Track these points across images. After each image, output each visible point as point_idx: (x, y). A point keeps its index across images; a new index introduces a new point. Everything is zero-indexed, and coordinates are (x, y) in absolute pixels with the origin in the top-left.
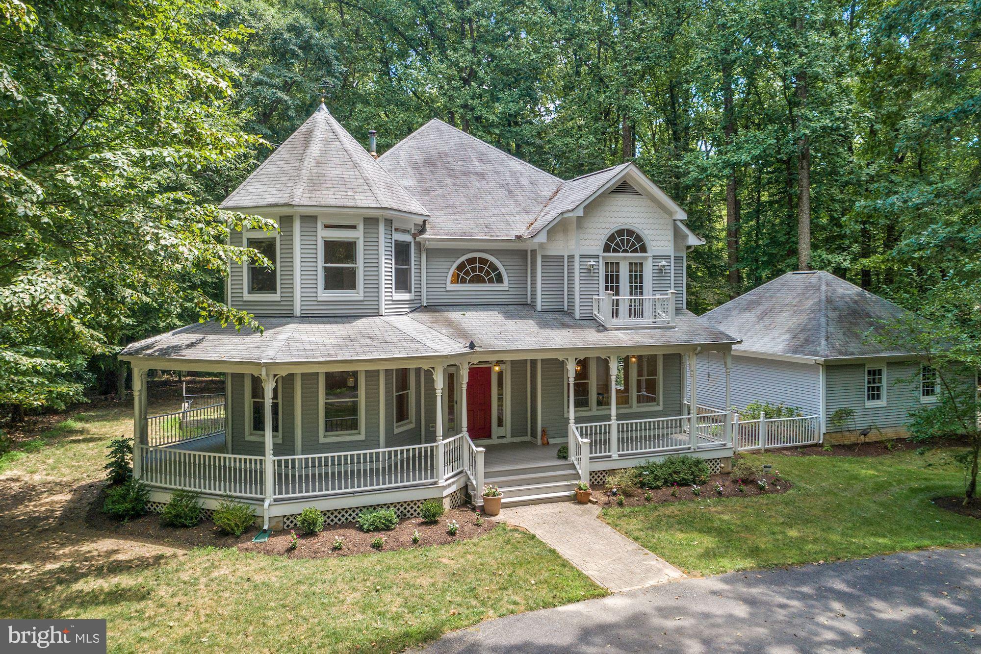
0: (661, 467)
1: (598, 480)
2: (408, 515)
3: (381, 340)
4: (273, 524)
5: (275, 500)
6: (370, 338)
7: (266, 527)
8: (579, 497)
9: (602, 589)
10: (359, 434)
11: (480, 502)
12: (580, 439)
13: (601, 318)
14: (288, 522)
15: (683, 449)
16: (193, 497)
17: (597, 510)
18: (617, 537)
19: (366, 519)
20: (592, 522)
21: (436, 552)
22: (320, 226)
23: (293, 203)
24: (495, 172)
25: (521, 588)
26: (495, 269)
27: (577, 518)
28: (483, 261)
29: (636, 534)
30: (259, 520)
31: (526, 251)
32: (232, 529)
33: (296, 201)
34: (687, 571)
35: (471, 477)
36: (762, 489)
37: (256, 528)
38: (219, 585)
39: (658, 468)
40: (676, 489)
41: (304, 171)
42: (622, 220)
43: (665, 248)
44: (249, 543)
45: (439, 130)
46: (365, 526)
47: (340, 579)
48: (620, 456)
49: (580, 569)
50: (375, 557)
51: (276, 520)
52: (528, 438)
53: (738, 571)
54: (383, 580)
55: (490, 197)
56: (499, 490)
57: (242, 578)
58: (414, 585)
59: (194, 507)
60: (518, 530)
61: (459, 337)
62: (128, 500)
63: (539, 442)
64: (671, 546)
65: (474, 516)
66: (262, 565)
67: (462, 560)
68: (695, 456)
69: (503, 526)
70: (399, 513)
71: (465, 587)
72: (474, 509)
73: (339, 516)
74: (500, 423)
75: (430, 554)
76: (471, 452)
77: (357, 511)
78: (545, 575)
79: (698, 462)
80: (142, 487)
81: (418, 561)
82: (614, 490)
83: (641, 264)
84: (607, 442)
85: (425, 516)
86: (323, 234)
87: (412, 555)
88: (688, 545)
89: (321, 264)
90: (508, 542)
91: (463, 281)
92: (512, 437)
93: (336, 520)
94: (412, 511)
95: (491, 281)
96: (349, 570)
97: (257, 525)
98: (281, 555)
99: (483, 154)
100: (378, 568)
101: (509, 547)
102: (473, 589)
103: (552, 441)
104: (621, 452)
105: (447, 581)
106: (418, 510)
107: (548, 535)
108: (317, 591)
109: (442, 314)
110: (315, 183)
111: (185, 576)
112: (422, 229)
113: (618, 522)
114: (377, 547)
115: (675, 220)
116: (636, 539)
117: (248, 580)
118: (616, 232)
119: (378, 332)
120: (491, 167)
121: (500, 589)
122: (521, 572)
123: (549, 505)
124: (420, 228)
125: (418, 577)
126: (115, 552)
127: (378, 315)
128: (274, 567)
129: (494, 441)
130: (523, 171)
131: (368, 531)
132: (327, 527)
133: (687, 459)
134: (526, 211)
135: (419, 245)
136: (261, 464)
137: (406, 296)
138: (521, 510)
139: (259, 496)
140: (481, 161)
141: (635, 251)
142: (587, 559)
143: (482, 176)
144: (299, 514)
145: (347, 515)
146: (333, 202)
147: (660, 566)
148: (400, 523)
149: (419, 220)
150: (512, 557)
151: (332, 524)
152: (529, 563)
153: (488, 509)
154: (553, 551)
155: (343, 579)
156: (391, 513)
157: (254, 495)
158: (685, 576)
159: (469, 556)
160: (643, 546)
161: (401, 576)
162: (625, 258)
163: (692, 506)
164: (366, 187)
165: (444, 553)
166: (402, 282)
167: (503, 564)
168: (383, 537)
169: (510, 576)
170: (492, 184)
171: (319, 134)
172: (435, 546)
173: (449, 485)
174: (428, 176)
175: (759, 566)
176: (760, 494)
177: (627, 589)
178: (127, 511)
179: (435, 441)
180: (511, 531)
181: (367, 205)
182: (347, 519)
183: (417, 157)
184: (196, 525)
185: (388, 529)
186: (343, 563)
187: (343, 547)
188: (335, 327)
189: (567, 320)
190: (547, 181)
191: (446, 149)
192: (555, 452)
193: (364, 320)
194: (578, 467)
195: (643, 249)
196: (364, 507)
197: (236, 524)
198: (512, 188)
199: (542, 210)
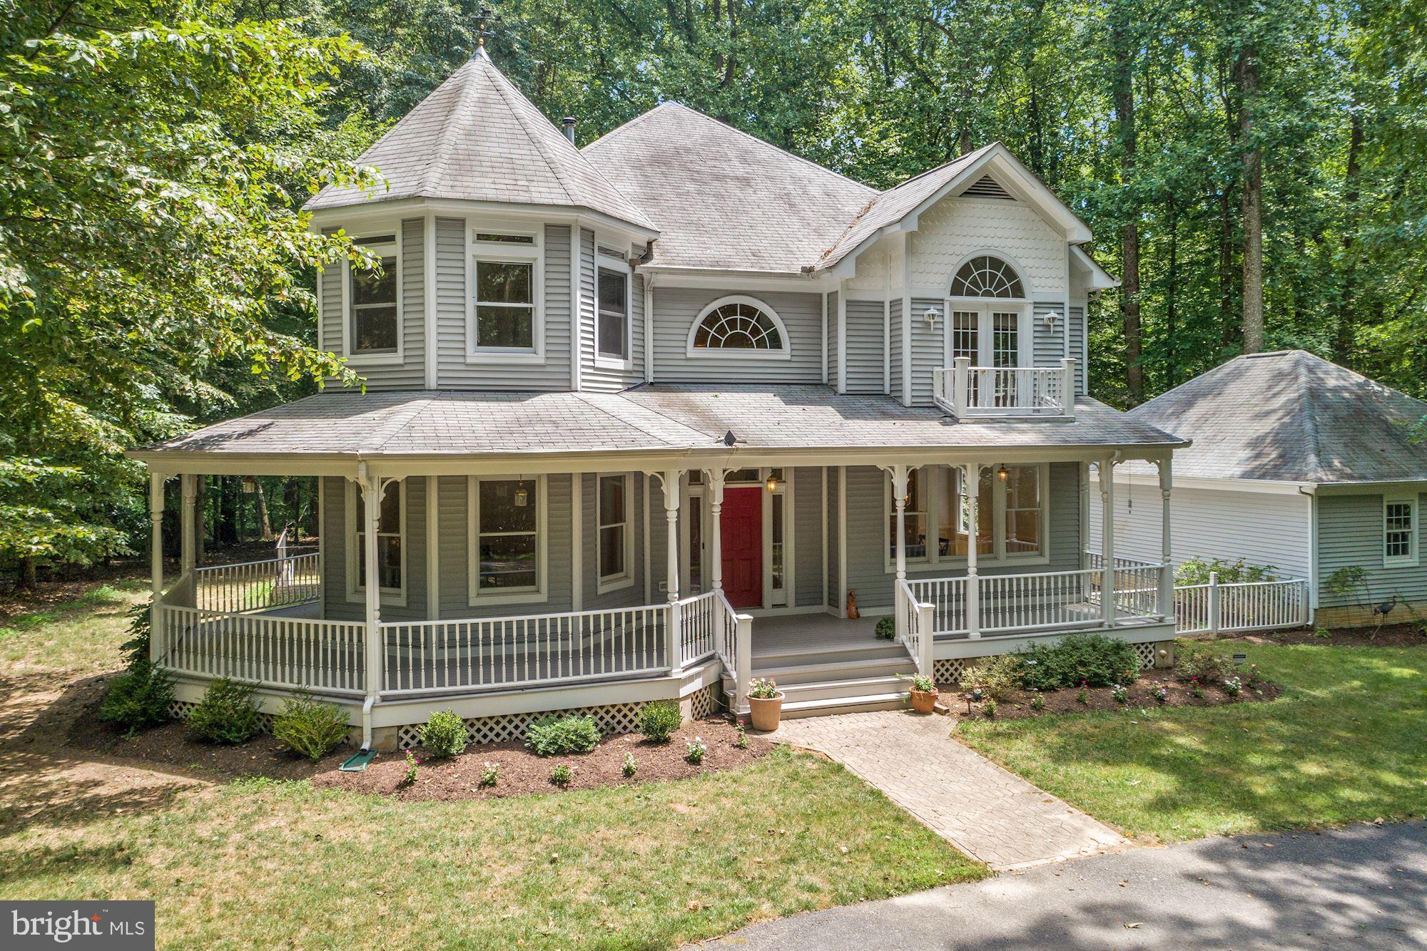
0: (1056, 653)
1: (947, 675)
2: (619, 728)
3: (571, 425)
4: (380, 739)
5: (384, 699)
6: (554, 422)
7: (366, 746)
8: (916, 701)
9: (976, 864)
10: (538, 591)
11: (744, 709)
12: (916, 605)
13: (949, 404)
14: (407, 738)
15: (1090, 626)
16: (243, 693)
17: (948, 724)
18: (990, 770)
19: (542, 734)
20: (942, 744)
21: (664, 792)
22: (469, 236)
23: (423, 194)
24: (767, 177)
25: (822, 860)
26: (768, 324)
27: (916, 737)
28: (749, 311)
29: (1024, 765)
30: (355, 733)
31: (820, 295)
32: (306, 749)
33: (429, 191)
34: (1130, 833)
35: (729, 666)
36: (1232, 694)
37: (351, 748)
38: (260, 846)
39: (1052, 655)
40: (1087, 693)
41: (444, 146)
42: (982, 242)
43: (1053, 290)
44: (332, 773)
45: (675, 116)
46: (540, 746)
47: (486, 839)
48: (983, 635)
49: (930, 826)
50: (555, 799)
51: (386, 732)
52: (825, 608)
53: (1226, 835)
54: (566, 842)
55: (759, 212)
56: (777, 690)
57: (306, 835)
58: (622, 853)
59: (247, 710)
60: (811, 756)
61: (708, 428)
62: (136, 697)
63: (843, 613)
64: (1091, 788)
65: (732, 732)
66: (349, 810)
67: (713, 808)
68: (1112, 638)
69: (786, 750)
70: (602, 724)
71: (716, 857)
72: (733, 721)
73: (498, 729)
74: (777, 583)
75: (654, 797)
76: (728, 623)
77: (529, 720)
78: (866, 837)
79: (1118, 648)
80: (163, 675)
81: (632, 808)
82: (978, 691)
83: (1014, 316)
84: (961, 614)
85: (648, 730)
86: (476, 252)
87: (623, 798)
88: (1120, 785)
89: (471, 302)
90: (794, 777)
91: (715, 343)
92: (797, 605)
93: (491, 735)
94: (625, 722)
95: (761, 344)
96: (506, 823)
97: (352, 742)
98: (385, 793)
99: (746, 152)
100: (559, 819)
101: (796, 785)
102: (732, 861)
103: (865, 612)
104: (985, 629)
105: (684, 845)
106: (637, 721)
107: (866, 766)
108: (442, 860)
109: (679, 395)
110: (463, 163)
111: (204, 830)
112: (646, 254)
113: (989, 746)
114: (560, 782)
115: (1070, 245)
116: (1026, 774)
117: (318, 838)
118: (972, 261)
119: (567, 414)
120: (761, 171)
121: (783, 861)
122: (819, 830)
123: (865, 716)
124: (643, 253)
125: (631, 838)
126: (97, 784)
127: (570, 389)
128: (369, 815)
129: (768, 611)
130: (813, 176)
131: (546, 754)
132: (474, 746)
133: (1101, 641)
134: (819, 233)
135: (640, 279)
136: (360, 634)
137: (619, 364)
138: (815, 722)
139: (356, 691)
140: (744, 161)
141: (1004, 294)
142: (941, 809)
143: (745, 182)
144: (425, 724)
145: (510, 728)
146: (491, 194)
147: (1078, 823)
148: (603, 741)
149: (641, 239)
150: (803, 803)
151: (485, 741)
152: (835, 814)
153: (758, 720)
154: (877, 794)
155: (492, 838)
156: (587, 725)
157: (347, 690)
158: (1128, 842)
159: (724, 801)
160: (1041, 787)
161: (600, 835)
162: (988, 306)
163: (1114, 721)
164: (550, 174)
165: (680, 794)
166: (612, 340)
167: (787, 816)
168: (571, 765)
169: (801, 837)
170: (762, 194)
171: (472, 93)
172: (664, 782)
173: (691, 679)
174: (658, 179)
175: (1264, 827)
176: (1229, 702)
177: (1024, 865)
178: (131, 715)
179: (665, 601)
180: (799, 757)
181: (550, 202)
182: (510, 734)
183: (640, 152)
184: (248, 740)
185: (580, 750)
186: (497, 810)
187: (499, 781)
188: (494, 406)
189: (890, 407)
190: (855, 193)
191: (689, 143)
192: (872, 630)
193: (545, 397)
194: (912, 652)
195: (1018, 291)
196: (541, 713)
197: (312, 741)
198: (797, 201)
199: (845, 233)
